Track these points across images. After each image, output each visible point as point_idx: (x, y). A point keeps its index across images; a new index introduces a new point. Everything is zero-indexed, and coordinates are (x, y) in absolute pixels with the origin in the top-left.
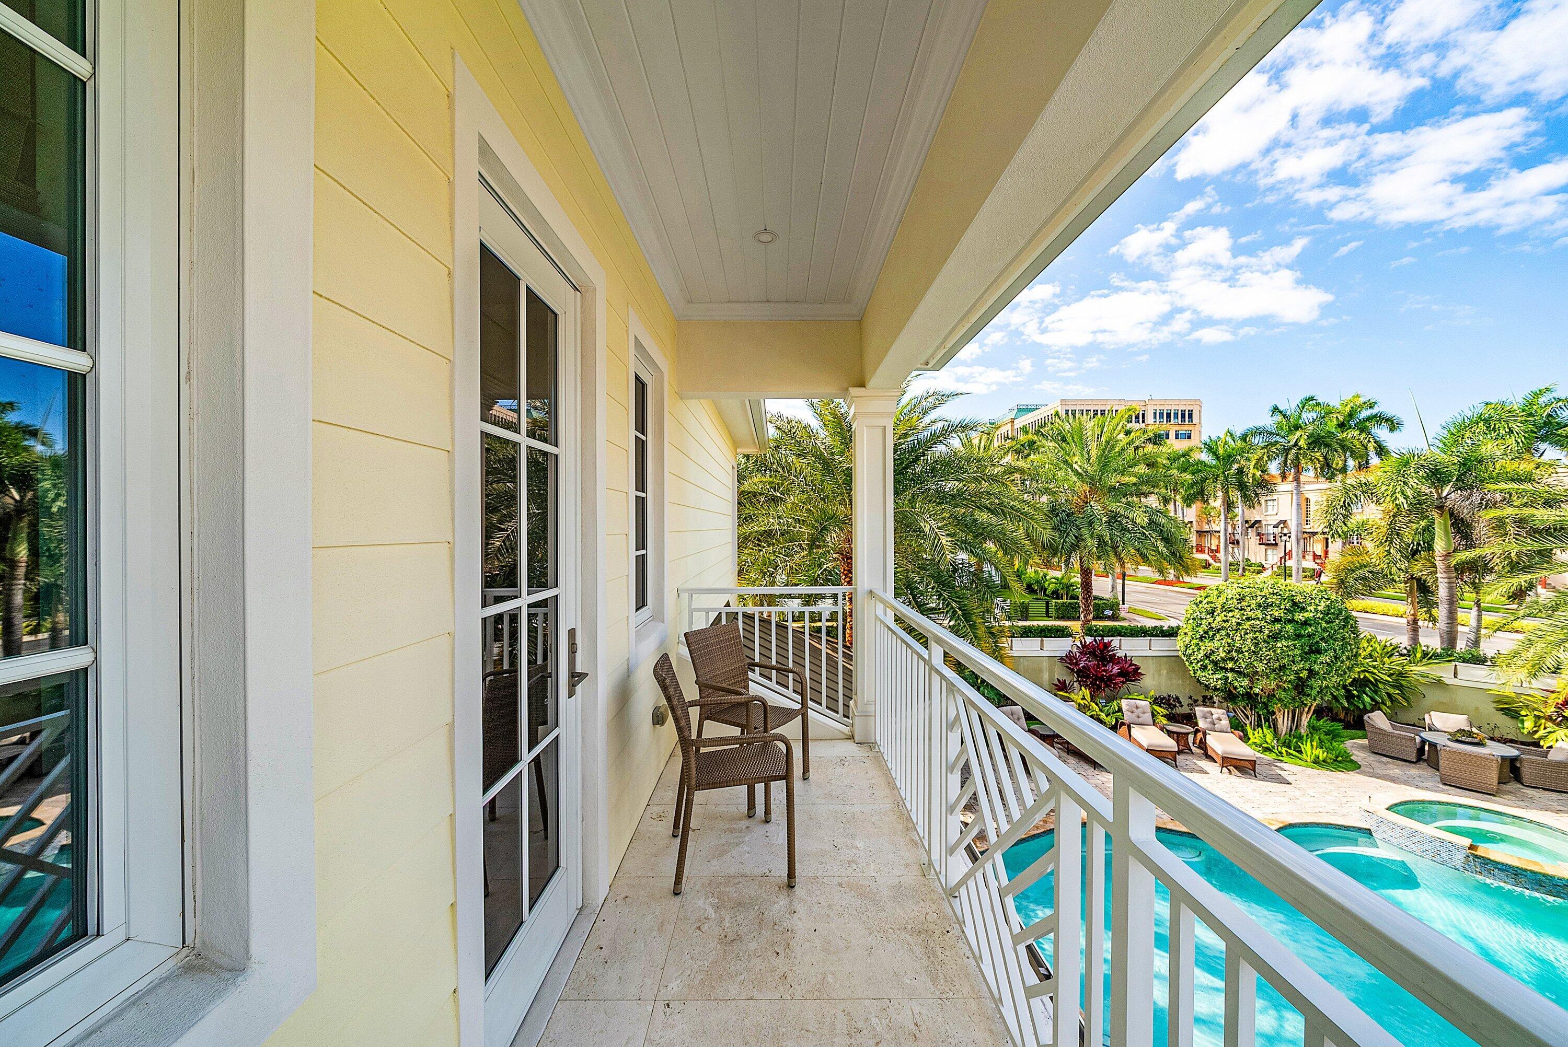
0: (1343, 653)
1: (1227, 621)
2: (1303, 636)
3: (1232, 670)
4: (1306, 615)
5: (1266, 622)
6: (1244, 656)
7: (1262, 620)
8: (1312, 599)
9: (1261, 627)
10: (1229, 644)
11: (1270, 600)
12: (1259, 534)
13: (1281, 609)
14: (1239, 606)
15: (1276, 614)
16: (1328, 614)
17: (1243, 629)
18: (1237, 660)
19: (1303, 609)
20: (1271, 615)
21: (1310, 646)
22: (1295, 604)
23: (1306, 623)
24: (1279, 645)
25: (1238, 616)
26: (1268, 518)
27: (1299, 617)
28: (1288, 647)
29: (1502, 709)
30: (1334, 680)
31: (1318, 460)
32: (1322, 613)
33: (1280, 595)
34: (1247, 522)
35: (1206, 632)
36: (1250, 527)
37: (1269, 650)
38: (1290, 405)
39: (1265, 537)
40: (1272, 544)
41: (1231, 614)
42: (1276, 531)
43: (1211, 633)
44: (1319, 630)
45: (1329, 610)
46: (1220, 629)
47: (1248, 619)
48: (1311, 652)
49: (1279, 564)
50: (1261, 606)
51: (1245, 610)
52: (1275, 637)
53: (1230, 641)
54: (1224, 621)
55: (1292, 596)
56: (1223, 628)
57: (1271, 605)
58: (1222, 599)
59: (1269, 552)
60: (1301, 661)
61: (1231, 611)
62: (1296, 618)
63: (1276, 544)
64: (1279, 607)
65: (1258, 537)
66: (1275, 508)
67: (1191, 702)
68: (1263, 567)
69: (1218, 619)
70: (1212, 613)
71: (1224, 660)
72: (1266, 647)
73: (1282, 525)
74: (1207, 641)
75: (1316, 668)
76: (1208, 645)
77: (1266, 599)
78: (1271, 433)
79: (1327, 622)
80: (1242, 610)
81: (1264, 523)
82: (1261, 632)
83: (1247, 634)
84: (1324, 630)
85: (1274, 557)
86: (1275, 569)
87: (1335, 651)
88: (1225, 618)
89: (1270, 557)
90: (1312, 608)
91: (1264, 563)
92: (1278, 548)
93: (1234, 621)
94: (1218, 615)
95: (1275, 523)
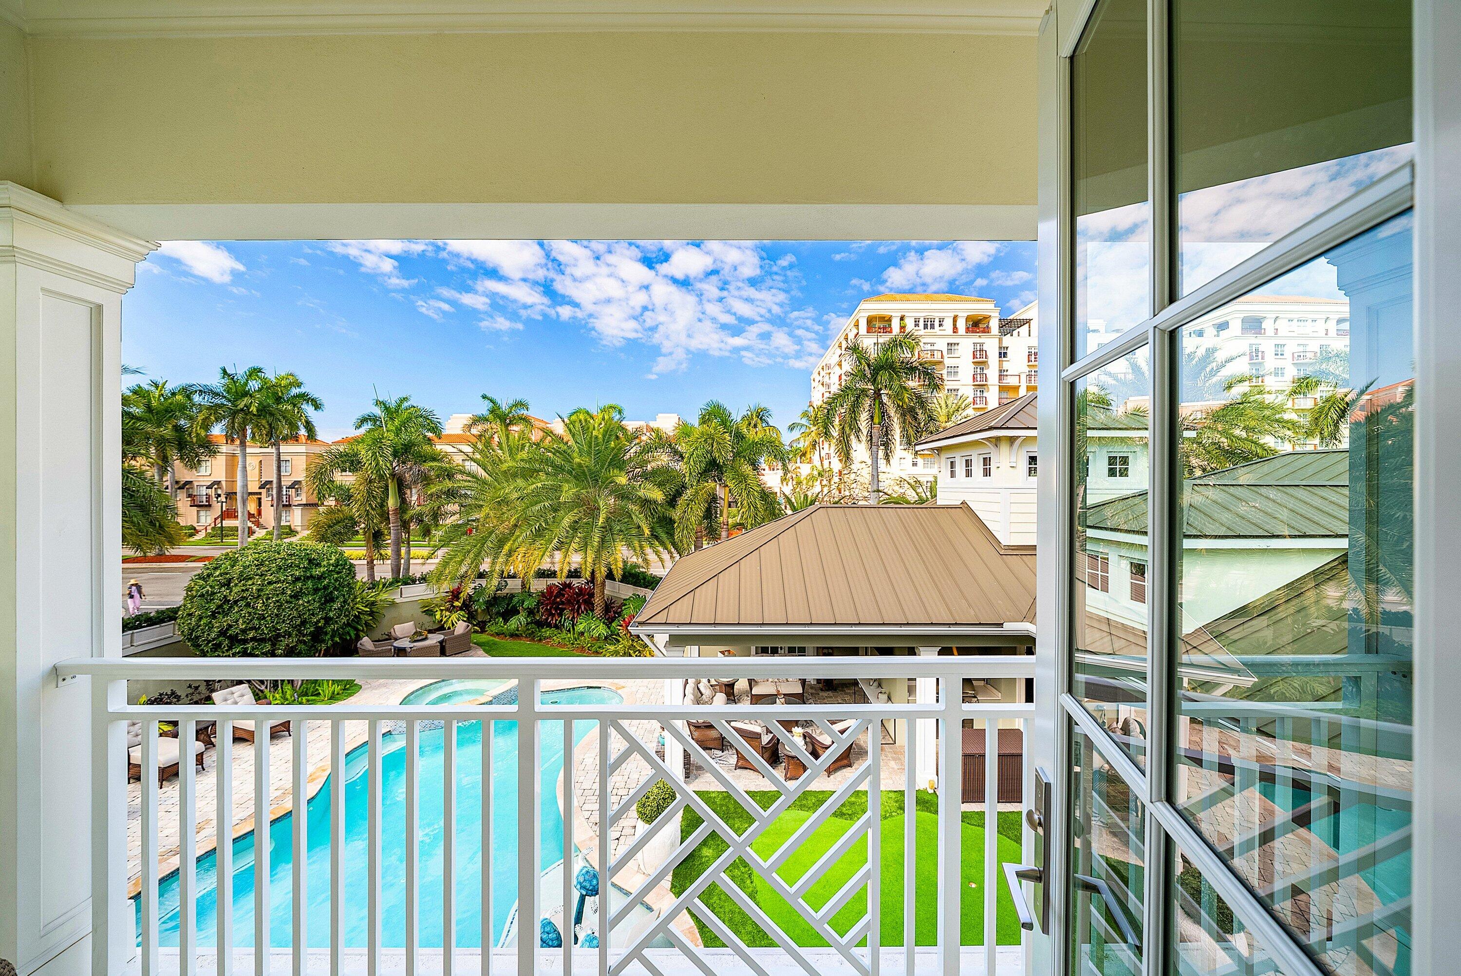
0: (349, 596)
1: (247, 590)
2: (320, 589)
3: (253, 639)
4: (322, 569)
5: (287, 583)
6: (266, 621)
7: (284, 582)
8: (324, 555)
9: (283, 589)
10: (250, 613)
11: (289, 561)
12: (190, 496)
13: (300, 568)
14: (259, 572)
15: (297, 573)
16: (337, 566)
17: (264, 595)
18: (259, 628)
19: (318, 565)
20: (292, 575)
21: (325, 597)
22: (310, 561)
23: (321, 577)
24: (301, 602)
25: (259, 583)
26: (201, 479)
27: (317, 572)
28: (308, 602)
29: (424, 611)
30: (343, 621)
31: (264, 426)
32: (333, 566)
33: (297, 555)
34: (177, 482)
35: (219, 607)
36: (179, 488)
37: (292, 610)
38: (240, 371)
39: (197, 499)
40: (206, 506)
41: (250, 582)
42: (211, 492)
43: (226, 607)
44: (332, 581)
45: (338, 562)
46: (238, 601)
47: (270, 583)
48: (326, 602)
49: (213, 525)
50: (281, 568)
51: (266, 575)
52: (296, 596)
53: (250, 610)
54: (243, 590)
55: (308, 554)
56: (243, 598)
57: (291, 566)
58: (238, 568)
59: (202, 513)
60: (319, 612)
61: (250, 579)
62: (314, 573)
63: (210, 506)
64: (297, 566)
65: (189, 499)
66: (209, 469)
67: (190, 691)
68: (195, 529)
69: (235, 590)
70: (227, 584)
71: (244, 631)
72: (289, 607)
73: (216, 486)
74: (221, 617)
75: (331, 614)
76: (225, 621)
77: (286, 560)
78: (217, 394)
79: (338, 573)
80: (262, 575)
81: (196, 484)
82: (283, 593)
83: (269, 598)
84: (336, 580)
85: (207, 519)
86: (209, 531)
87: (344, 596)
88: (244, 588)
89: (203, 519)
90: (325, 563)
91: (195, 525)
92: (211, 509)
93: (254, 588)
94: (236, 585)
95: (209, 483)
